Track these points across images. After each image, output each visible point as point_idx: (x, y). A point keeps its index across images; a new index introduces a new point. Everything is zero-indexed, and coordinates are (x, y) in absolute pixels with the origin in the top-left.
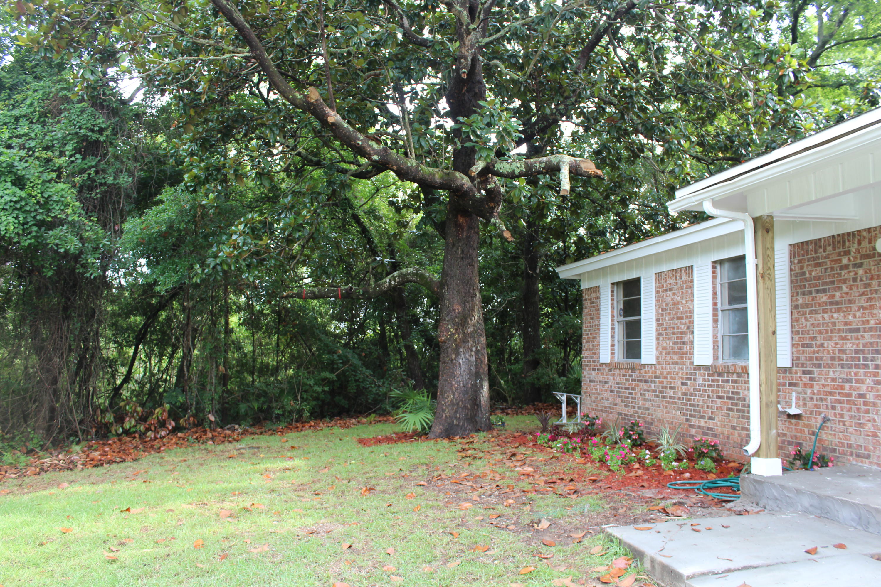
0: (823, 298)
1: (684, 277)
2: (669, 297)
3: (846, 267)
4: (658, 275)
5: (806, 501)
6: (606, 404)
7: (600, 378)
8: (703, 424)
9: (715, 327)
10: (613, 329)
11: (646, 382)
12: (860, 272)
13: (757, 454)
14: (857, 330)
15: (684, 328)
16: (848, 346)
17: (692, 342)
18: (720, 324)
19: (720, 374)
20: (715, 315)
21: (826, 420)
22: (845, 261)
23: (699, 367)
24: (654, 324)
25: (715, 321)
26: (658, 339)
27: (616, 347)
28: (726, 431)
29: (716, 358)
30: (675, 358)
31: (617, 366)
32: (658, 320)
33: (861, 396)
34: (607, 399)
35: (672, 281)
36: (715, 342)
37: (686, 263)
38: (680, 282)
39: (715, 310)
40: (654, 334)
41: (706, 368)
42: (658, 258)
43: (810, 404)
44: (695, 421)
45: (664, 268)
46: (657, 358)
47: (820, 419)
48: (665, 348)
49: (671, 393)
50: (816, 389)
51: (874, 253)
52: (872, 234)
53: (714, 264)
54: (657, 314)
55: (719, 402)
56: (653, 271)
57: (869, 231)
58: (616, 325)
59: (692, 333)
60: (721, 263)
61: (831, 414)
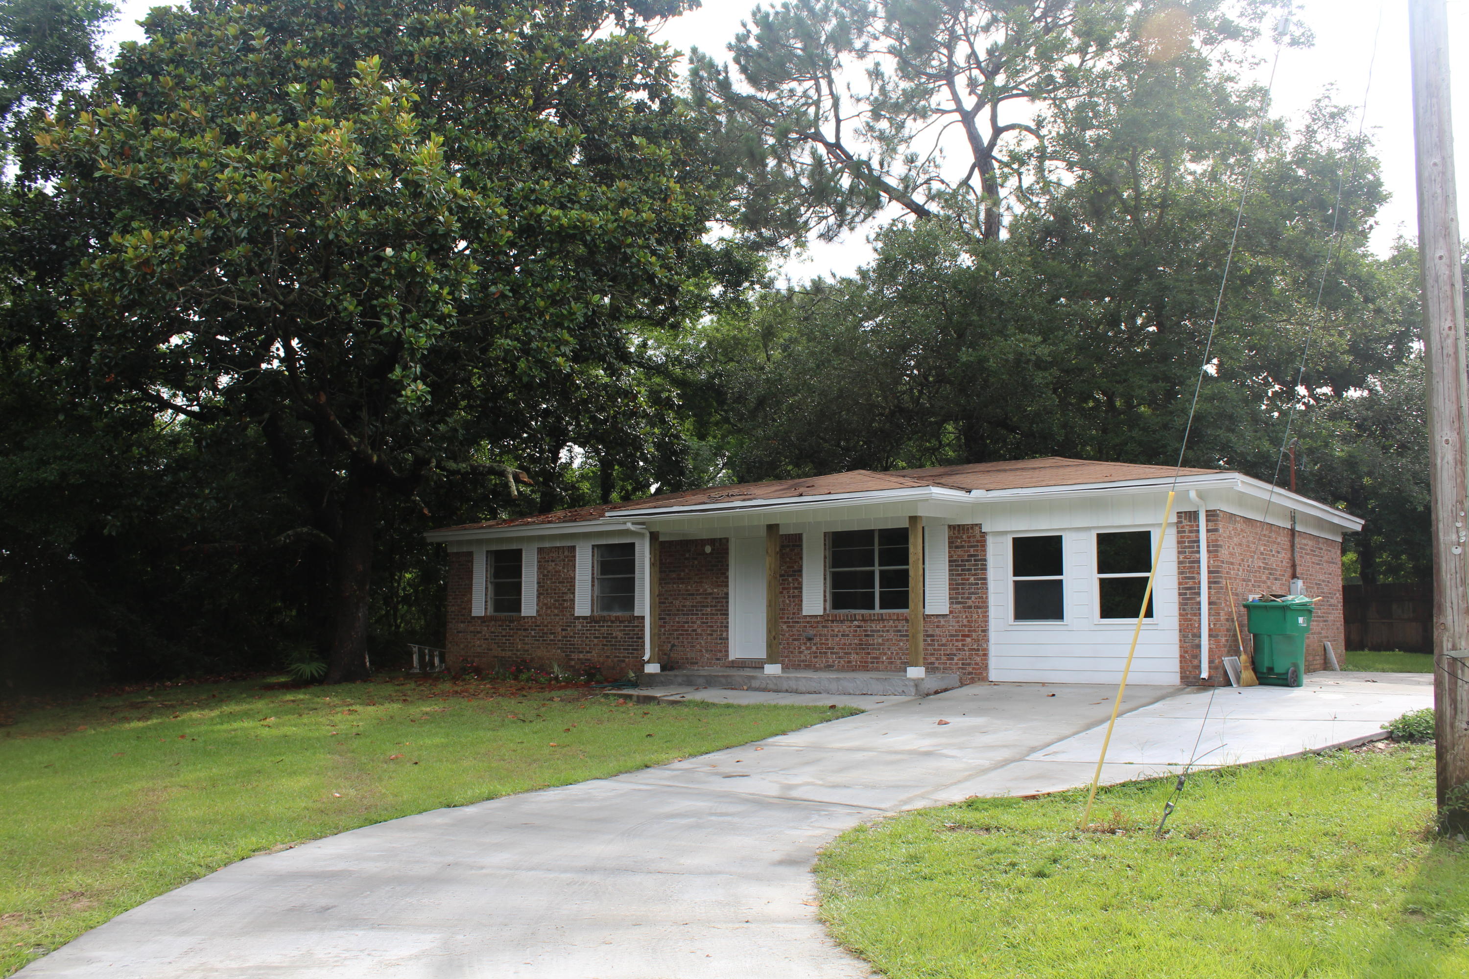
0: (674, 575)
1: (566, 553)
2: (551, 566)
3: (687, 559)
4: (540, 550)
5: (680, 680)
6: (479, 650)
7: (472, 629)
8: (581, 656)
9: (593, 590)
10: (486, 588)
11: (525, 630)
12: (696, 562)
13: (648, 662)
14: (692, 595)
15: (565, 590)
16: (688, 603)
17: (573, 601)
18: (596, 588)
19: (596, 622)
20: (593, 581)
21: (673, 646)
22: (687, 556)
23: (578, 618)
24: (536, 586)
25: (593, 586)
26: (538, 597)
27: (489, 603)
28: (601, 660)
29: (592, 611)
30: (556, 611)
31: (492, 618)
32: (538, 583)
33: (695, 630)
34: (480, 646)
35: (555, 555)
36: (592, 600)
37: (569, 543)
38: (562, 557)
39: (593, 578)
40: (536, 593)
41: (585, 618)
42: (541, 538)
43: (663, 637)
44: (574, 656)
45: (547, 545)
46: (538, 611)
47: (669, 646)
48: (546, 604)
49: (552, 637)
50: (667, 628)
51: (704, 553)
52: (703, 542)
53: (593, 546)
54: (538, 579)
55: (596, 641)
56: (536, 545)
57: (702, 540)
58: (489, 586)
59: (574, 593)
60: (598, 546)
61: (676, 642)
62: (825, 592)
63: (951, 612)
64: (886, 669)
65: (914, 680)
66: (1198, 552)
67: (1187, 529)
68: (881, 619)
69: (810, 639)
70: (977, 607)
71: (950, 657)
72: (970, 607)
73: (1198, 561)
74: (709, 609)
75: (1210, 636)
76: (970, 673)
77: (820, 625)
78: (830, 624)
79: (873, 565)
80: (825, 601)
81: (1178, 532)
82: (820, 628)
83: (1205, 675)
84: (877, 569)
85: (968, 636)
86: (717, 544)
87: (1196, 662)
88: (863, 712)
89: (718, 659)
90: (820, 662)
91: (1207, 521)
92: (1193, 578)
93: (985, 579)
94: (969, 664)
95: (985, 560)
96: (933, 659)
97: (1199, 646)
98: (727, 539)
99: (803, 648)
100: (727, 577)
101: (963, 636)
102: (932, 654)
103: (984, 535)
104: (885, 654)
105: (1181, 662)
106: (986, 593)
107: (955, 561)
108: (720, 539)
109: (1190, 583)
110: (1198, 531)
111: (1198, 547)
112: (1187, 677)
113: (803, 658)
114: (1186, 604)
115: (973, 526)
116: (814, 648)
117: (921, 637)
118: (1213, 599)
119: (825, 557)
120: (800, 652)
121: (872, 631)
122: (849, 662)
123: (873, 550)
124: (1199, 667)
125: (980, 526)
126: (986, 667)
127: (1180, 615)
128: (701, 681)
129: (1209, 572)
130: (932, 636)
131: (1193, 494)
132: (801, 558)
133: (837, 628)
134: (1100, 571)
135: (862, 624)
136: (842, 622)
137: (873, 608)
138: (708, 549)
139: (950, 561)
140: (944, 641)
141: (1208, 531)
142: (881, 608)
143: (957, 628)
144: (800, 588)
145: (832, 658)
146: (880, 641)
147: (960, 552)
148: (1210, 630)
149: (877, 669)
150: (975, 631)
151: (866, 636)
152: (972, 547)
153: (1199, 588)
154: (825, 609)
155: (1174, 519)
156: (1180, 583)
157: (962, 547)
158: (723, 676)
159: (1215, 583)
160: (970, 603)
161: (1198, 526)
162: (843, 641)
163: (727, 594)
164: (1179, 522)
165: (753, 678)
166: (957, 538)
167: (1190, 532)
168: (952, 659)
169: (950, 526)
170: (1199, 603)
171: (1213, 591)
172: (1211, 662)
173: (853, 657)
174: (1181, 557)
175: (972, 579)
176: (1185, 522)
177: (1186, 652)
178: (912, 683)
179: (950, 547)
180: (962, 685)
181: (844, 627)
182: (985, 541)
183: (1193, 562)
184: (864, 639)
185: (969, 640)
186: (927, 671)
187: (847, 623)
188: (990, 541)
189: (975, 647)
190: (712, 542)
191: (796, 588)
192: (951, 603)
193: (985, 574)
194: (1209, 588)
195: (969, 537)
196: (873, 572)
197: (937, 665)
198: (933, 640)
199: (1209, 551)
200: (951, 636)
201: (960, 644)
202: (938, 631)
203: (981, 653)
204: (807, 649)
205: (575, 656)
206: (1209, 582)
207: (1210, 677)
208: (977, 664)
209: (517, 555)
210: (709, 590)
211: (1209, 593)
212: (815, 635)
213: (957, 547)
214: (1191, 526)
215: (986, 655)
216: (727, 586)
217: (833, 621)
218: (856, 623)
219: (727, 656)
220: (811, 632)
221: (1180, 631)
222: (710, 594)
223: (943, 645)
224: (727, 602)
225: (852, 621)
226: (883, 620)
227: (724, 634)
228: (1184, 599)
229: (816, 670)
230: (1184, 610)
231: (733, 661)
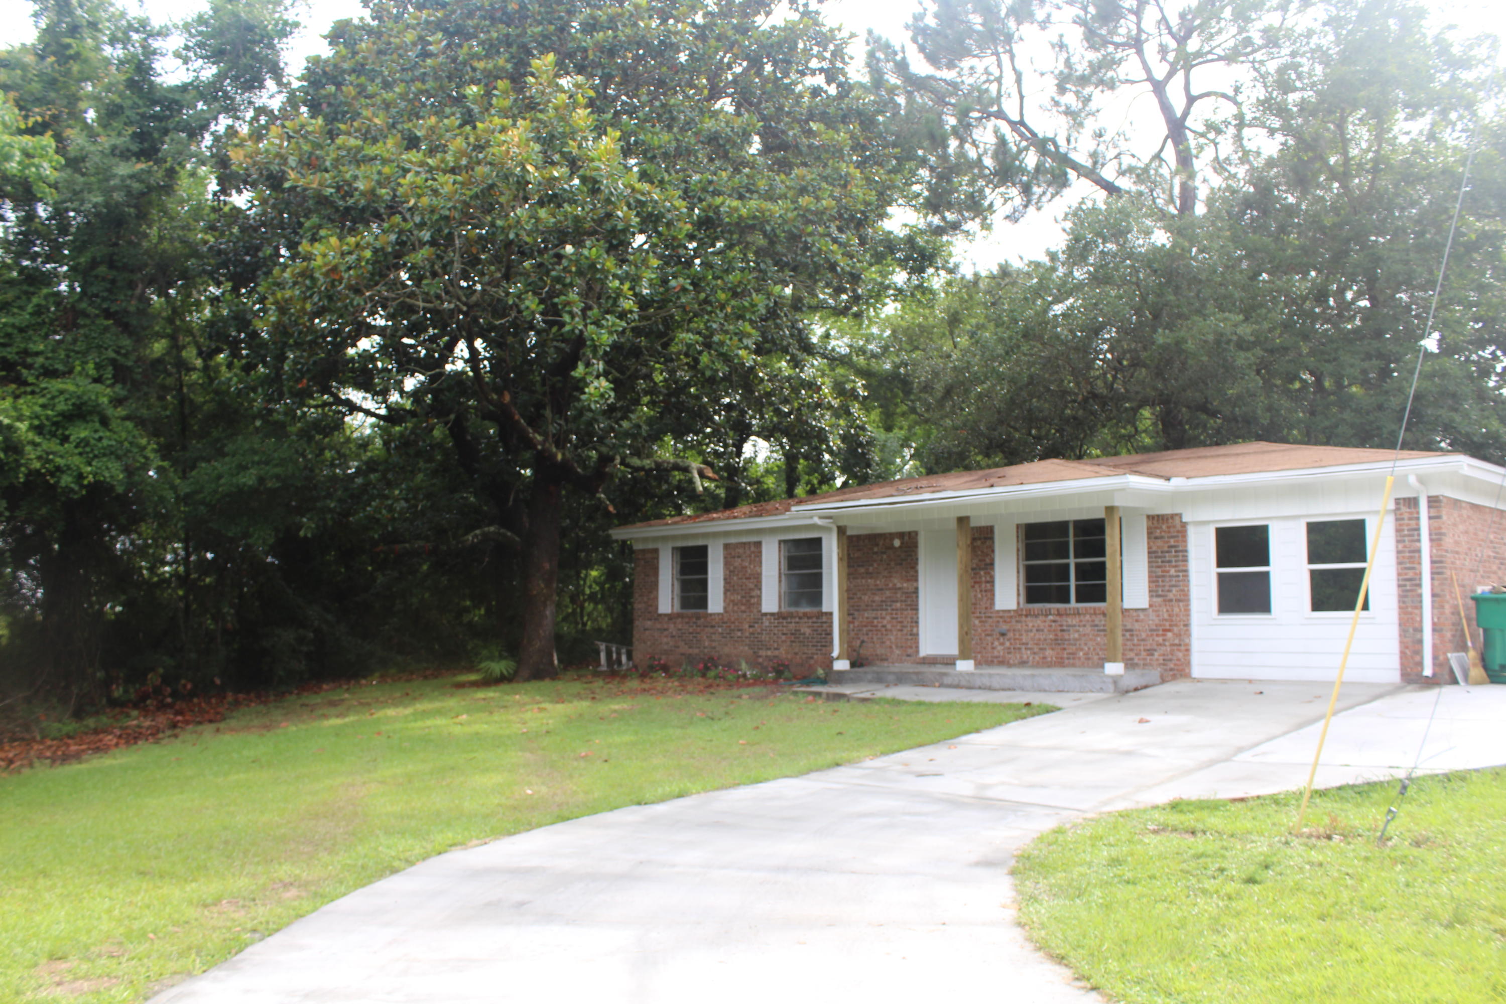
0: (862, 570)
1: (752, 549)
2: (737, 562)
3: (876, 553)
4: (727, 546)
5: (870, 677)
6: (665, 647)
7: (658, 626)
8: (769, 653)
9: (780, 586)
10: (673, 585)
11: (713, 627)
12: (885, 556)
13: (838, 658)
14: (881, 590)
15: (751, 586)
16: (877, 598)
17: (760, 597)
18: (783, 584)
19: (784, 618)
20: (780, 577)
21: (863, 642)
22: (876, 549)
23: (766, 614)
24: (722, 583)
25: (780, 581)
26: (725, 593)
27: (676, 600)
28: (789, 656)
29: (780, 607)
30: (743, 608)
31: (679, 615)
32: (725, 579)
33: (884, 626)
34: (667, 643)
35: (741, 551)
36: (780, 596)
37: (755, 539)
38: (748, 552)
39: (780, 574)
40: (722, 590)
41: (772, 614)
42: (727, 534)
43: (852, 634)
44: (761, 653)
45: (733, 540)
46: (725, 608)
47: (858, 642)
48: (733, 601)
49: (739, 634)
50: (856, 624)
51: (892, 547)
52: (892, 536)
53: (780, 542)
54: (725, 575)
55: (784, 637)
56: (721, 542)
57: (890, 534)
58: (676, 583)
59: (760, 589)
60: (785, 542)
61: (865, 638)
62: (1018, 585)
63: (1151, 606)
64: (1083, 665)
65: (1112, 677)
66: (1419, 541)
67: (1406, 516)
68: (1077, 613)
69: (1003, 635)
70: (1178, 600)
71: (1150, 652)
72: (1171, 600)
73: (1419, 551)
74: (898, 605)
75: (1434, 630)
76: (1171, 670)
77: (1013, 620)
78: (1024, 618)
79: (1067, 557)
80: (1018, 595)
81: (1397, 520)
82: (1014, 622)
83: (1428, 672)
84: (1072, 561)
85: (1169, 630)
86: (906, 538)
87: (1417, 658)
88: (1059, 709)
89: (908, 656)
90: (1014, 658)
91: (1429, 507)
92: (1413, 568)
93: (1186, 571)
94: (1171, 660)
95: (1186, 551)
96: (1131, 655)
97: (1420, 642)
98: (916, 533)
99: (996, 643)
100: (917, 572)
101: (1165, 630)
102: (1131, 650)
103: (1184, 525)
104: (1082, 650)
105: (1401, 658)
106: (1188, 586)
107: (1155, 552)
108: (910, 533)
109: (1410, 574)
110: (1418, 519)
111: (1419, 535)
112: (1408, 675)
113: (996, 653)
114: (1406, 596)
115: (1173, 516)
116: (1008, 644)
117: (1119, 632)
118: (1437, 591)
119: (1018, 550)
120: (993, 648)
121: (1068, 626)
122: (1044, 658)
123: (1067, 543)
124: (1420, 664)
125: (1180, 516)
126: (1188, 664)
127: (1400, 608)
128: (891, 678)
129: (1432, 562)
130: (1131, 630)
131: (1412, 479)
132: (993, 551)
133: (1031, 622)
134: (1312, 559)
135: (1058, 618)
136: (1036, 616)
137: (1067, 601)
138: (897, 543)
139: (1149, 553)
140: (1144, 635)
141: (1430, 518)
142: (1078, 600)
143: (1157, 622)
144: (992, 582)
145: (1026, 654)
146: (1076, 635)
147: (1159, 543)
148: (1434, 624)
149: (1074, 665)
150: (1176, 625)
151: (1062, 631)
152: (1172, 537)
153: (1420, 579)
154: (1018, 603)
155: (1392, 506)
156: (1399, 574)
157: (1162, 537)
158: (915, 673)
159: (1438, 573)
160: (1171, 596)
161: (1418, 513)
162: (1037, 637)
163: (917, 589)
164: (1397, 509)
165: (945, 674)
166: (1156, 528)
167: (1410, 519)
168: (1152, 655)
169: (1148, 517)
170: (1420, 596)
171: (1436, 583)
172: (1435, 658)
173: (1049, 653)
174: (1400, 546)
175: (1172, 572)
176: (1404, 509)
177: (1407, 647)
178: (1110, 680)
179: (1149, 538)
180: (1163, 681)
181: (1039, 622)
182: (1186, 531)
183: (1413, 551)
184: (1060, 634)
185: (1169, 634)
186: (1127, 667)
187: (1042, 618)
188: (1191, 532)
189: (1177, 641)
190: (901, 535)
191: (987, 582)
192: (1151, 596)
193: (1186, 566)
194: (1432, 579)
195: (1169, 527)
196: (1067, 566)
197: (1136, 661)
198: (1132, 635)
199: (1431, 540)
200: (1151, 630)
201: (1160, 639)
202: (1137, 626)
203: (1183, 648)
204: (1002, 644)
205: (763, 653)
206: (1432, 573)
207: (1434, 675)
208: (1178, 660)
209: (702, 551)
210: (899, 585)
211: (1432, 585)
212: (1009, 630)
213: (1156, 538)
214: (1411, 513)
215: (1188, 650)
216: (916, 580)
217: (1026, 616)
218: (1051, 617)
219: (917, 652)
220: (1004, 627)
221: (1400, 625)
222: (900, 589)
223: (1143, 640)
224: (917, 597)
225: (1047, 615)
226: (1079, 614)
227: (915, 630)
228: (1404, 591)
229: (1010, 665)
230: (1404, 602)
231: (924, 658)
